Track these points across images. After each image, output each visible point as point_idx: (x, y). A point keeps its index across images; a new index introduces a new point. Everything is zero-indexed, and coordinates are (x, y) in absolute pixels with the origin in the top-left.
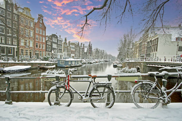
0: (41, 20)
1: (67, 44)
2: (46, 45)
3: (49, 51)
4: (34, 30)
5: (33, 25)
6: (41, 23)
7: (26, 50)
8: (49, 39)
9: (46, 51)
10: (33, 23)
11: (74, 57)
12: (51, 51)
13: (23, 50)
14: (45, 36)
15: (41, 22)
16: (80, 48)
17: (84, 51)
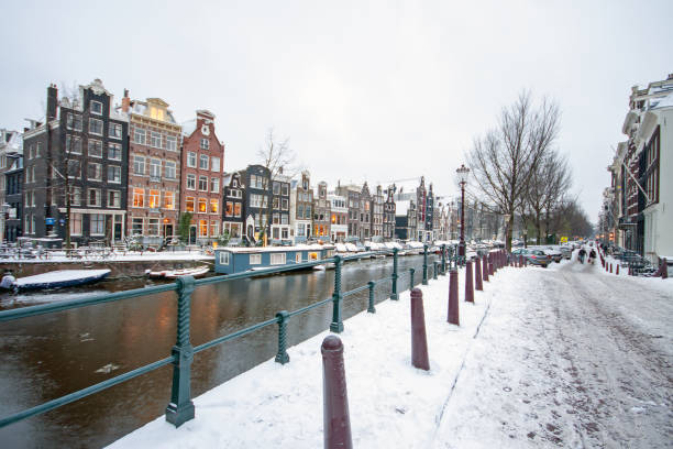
0: (207, 127)
1: (311, 192)
2: (225, 200)
3: (233, 219)
4: (181, 158)
5: (179, 145)
6: (205, 137)
7: (152, 221)
8: (235, 181)
9: (224, 218)
10: (179, 140)
11: (343, 234)
12: (243, 219)
13: (140, 221)
14: (222, 175)
15: (207, 133)
16: (372, 204)
17: (394, 212)
